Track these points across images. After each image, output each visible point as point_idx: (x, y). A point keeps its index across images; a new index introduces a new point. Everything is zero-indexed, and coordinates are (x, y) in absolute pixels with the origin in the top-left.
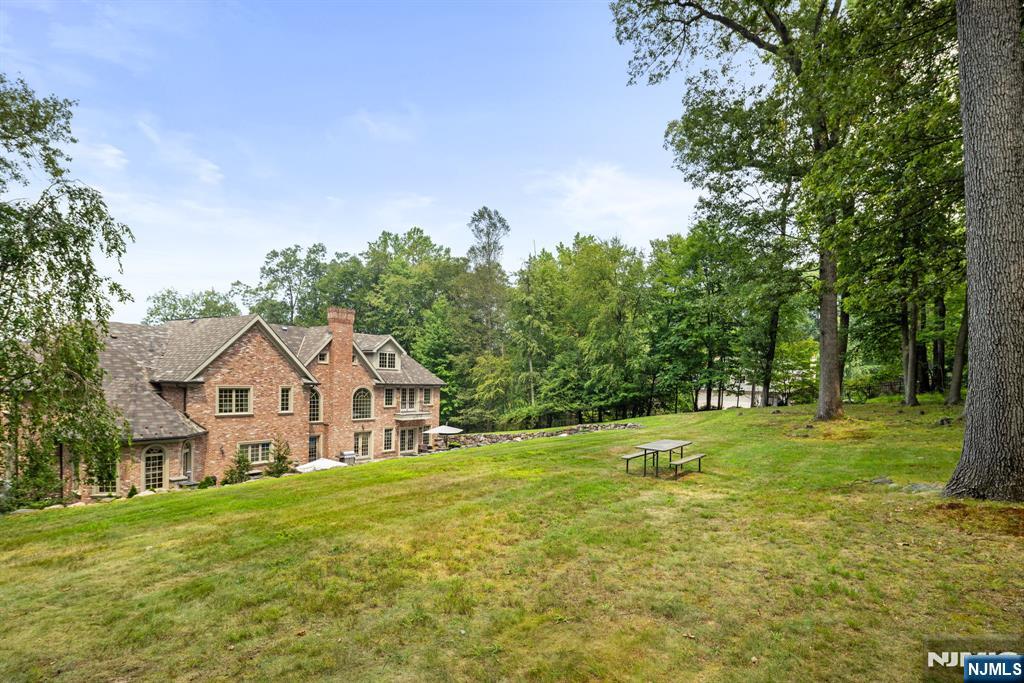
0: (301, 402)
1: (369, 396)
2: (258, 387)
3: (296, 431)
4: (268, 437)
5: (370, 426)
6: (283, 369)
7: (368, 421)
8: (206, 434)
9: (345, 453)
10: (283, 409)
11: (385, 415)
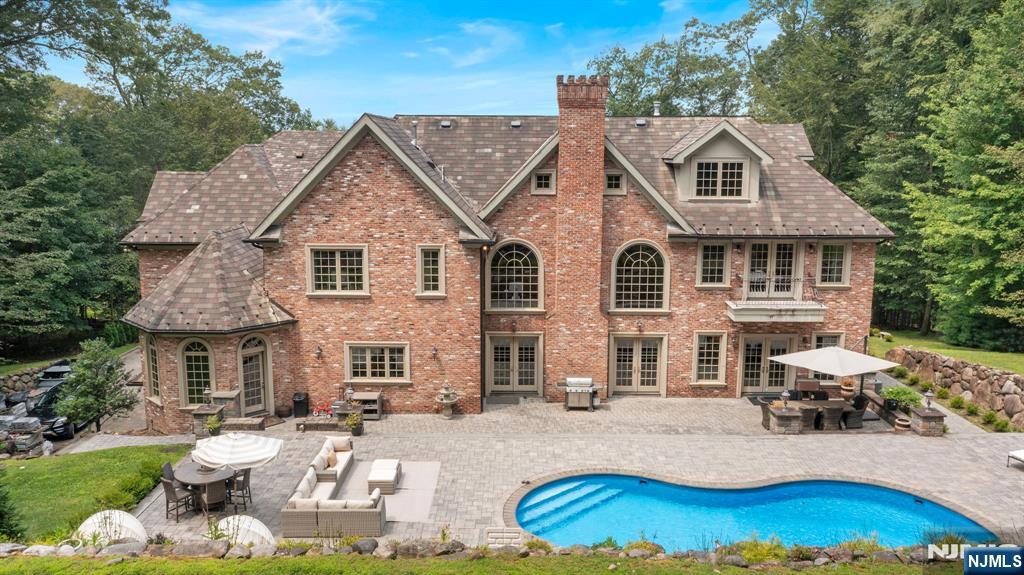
0: (460, 276)
1: (660, 261)
2: (378, 246)
3: (451, 329)
4: (399, 337)
5: (656, 326)
6: (422, 214)
7: (653, 316)
8: (294, 323)
9: (569, 380)
10: (427, 288)
11: (702, 305)
